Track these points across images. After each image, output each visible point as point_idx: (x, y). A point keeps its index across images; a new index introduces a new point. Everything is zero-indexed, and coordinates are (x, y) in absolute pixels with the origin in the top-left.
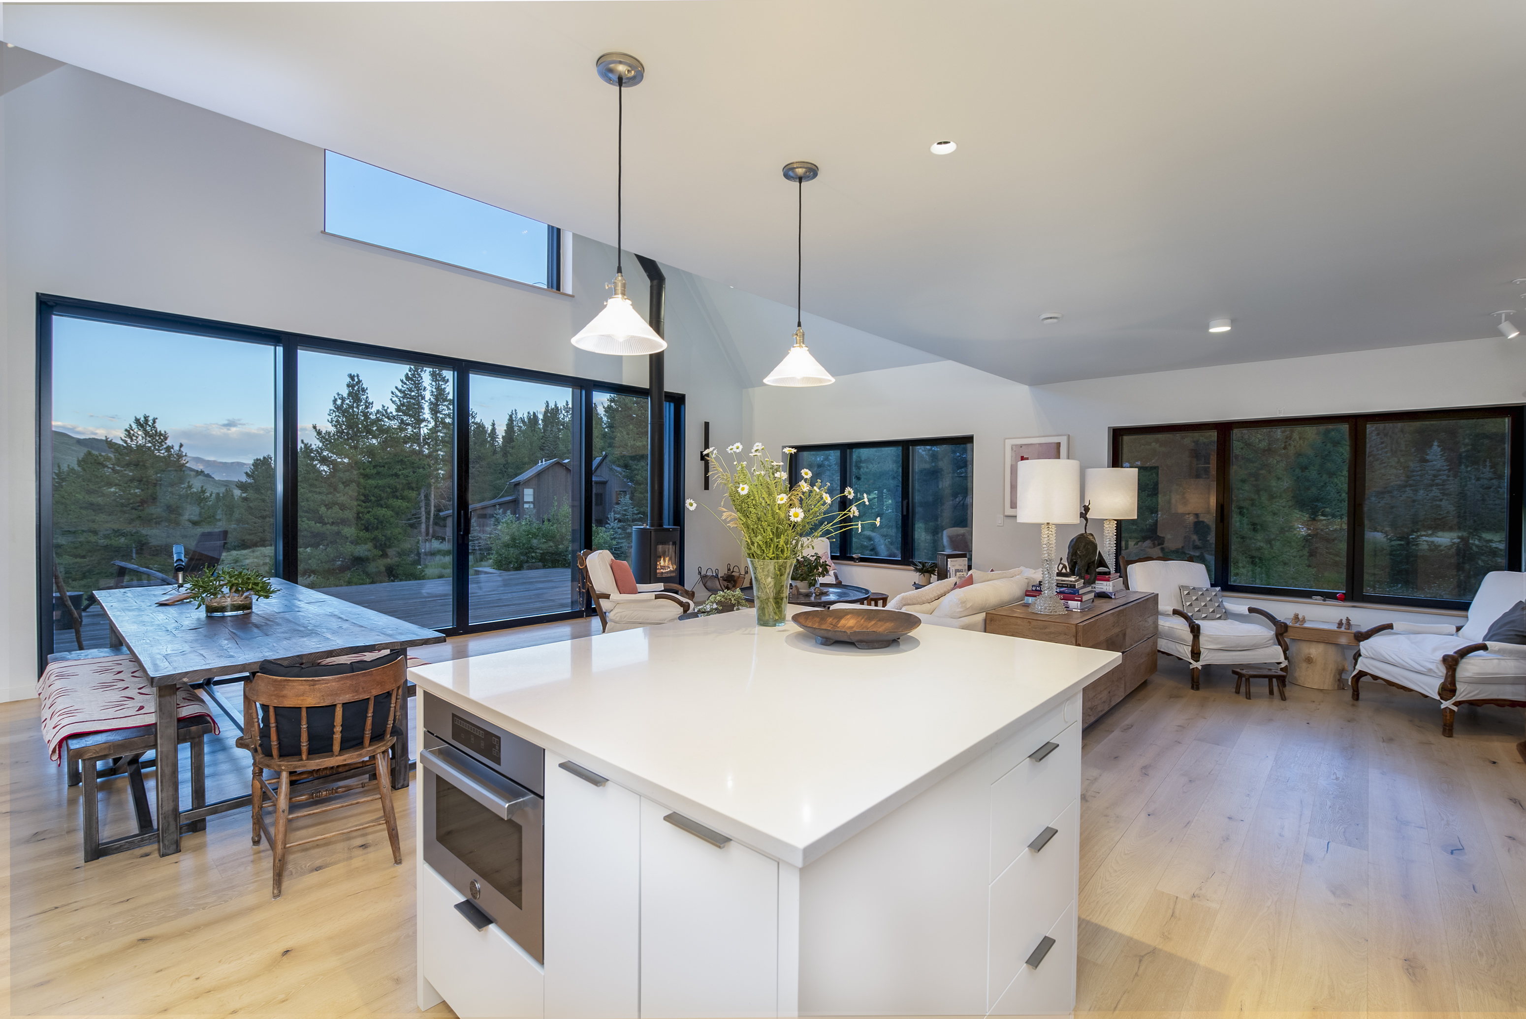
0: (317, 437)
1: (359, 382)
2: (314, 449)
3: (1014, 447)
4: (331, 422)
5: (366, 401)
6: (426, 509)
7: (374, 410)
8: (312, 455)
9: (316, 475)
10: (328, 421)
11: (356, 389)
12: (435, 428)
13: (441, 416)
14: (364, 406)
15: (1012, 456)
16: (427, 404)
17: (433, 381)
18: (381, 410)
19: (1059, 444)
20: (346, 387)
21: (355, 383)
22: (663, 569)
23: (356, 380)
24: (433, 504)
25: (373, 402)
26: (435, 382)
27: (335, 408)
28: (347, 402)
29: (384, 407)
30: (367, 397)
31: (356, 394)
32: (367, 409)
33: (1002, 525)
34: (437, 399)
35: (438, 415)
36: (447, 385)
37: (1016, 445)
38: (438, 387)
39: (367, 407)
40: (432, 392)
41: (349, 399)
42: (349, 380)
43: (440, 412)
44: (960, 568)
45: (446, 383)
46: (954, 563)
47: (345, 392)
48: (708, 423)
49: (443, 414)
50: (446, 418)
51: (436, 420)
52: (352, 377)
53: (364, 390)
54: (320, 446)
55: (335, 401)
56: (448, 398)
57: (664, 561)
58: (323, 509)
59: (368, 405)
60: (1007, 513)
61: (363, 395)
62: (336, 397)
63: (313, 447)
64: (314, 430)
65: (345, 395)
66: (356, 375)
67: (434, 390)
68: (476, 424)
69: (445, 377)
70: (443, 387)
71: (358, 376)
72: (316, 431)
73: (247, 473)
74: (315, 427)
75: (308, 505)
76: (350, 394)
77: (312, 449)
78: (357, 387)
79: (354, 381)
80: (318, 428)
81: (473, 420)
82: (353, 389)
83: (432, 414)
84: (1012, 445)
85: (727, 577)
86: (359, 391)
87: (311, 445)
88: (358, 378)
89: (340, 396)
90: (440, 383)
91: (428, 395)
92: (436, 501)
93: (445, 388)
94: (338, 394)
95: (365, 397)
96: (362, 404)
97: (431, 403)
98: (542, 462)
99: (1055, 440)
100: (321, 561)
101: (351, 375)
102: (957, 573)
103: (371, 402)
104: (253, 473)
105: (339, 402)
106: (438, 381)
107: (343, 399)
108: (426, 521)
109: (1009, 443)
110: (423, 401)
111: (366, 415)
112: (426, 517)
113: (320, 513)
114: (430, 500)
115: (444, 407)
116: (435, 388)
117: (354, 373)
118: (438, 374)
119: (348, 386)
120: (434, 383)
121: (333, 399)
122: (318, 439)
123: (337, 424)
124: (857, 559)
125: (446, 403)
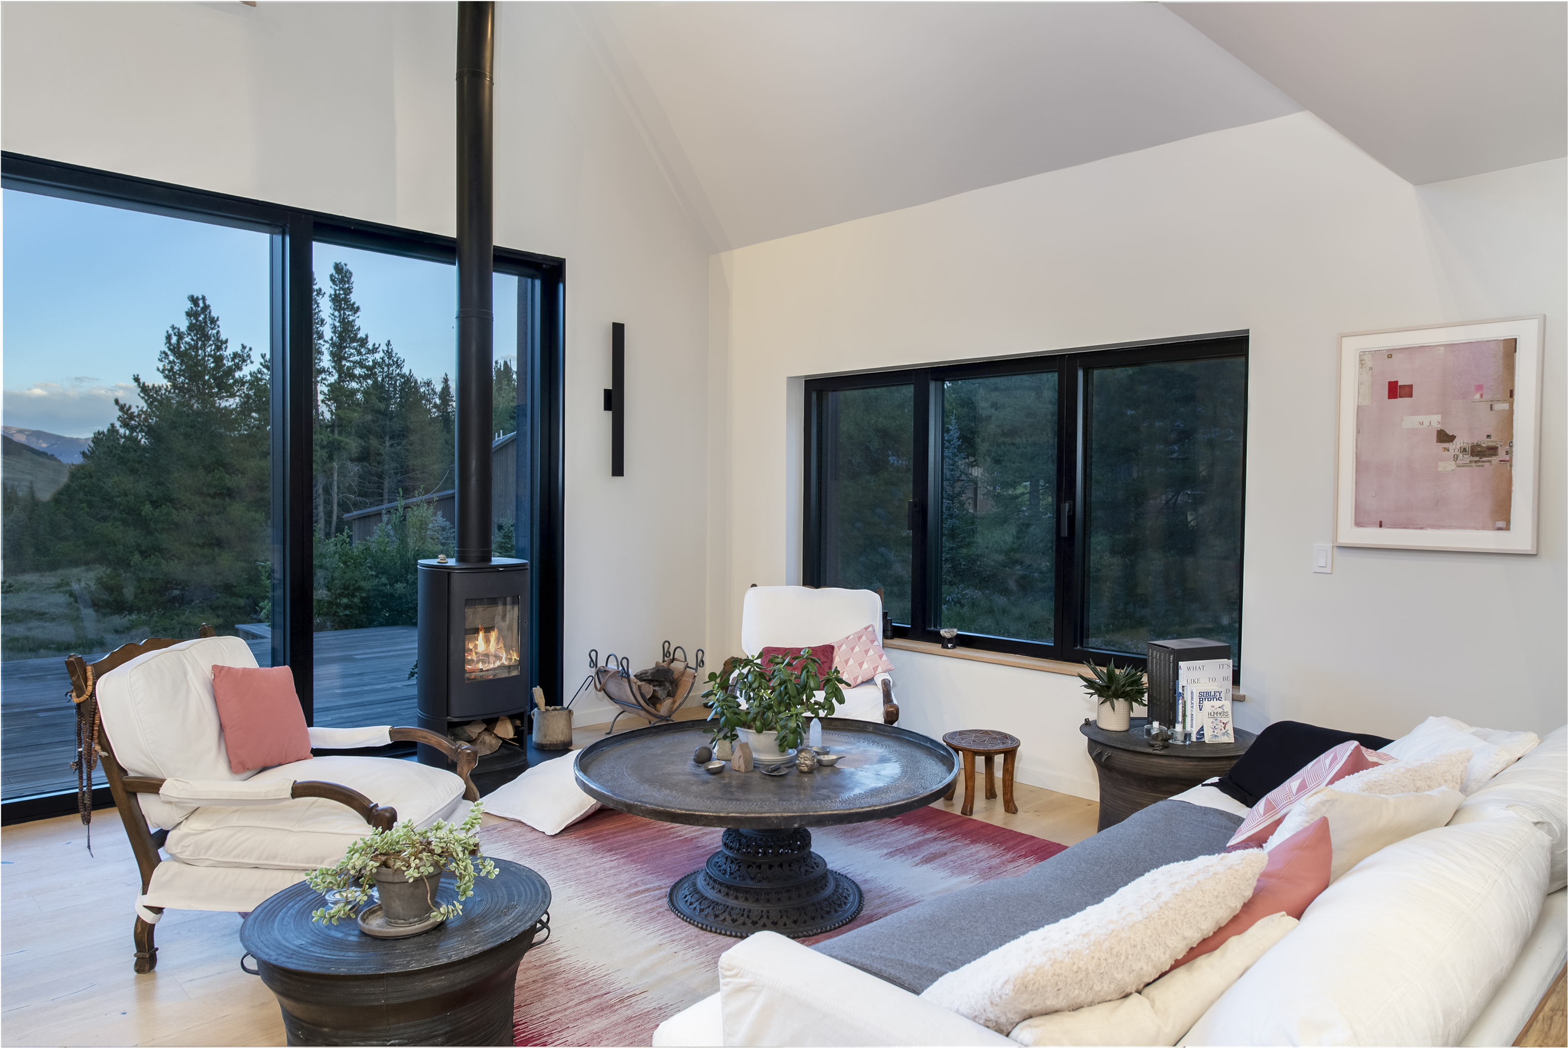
0: (142, 395)
1: (206, 307)
2: (136, 414)
3: (1367, 358)
4: (163, 372)
5: (218, 339)
6: (325, 507)
7: (228, 352)
8: (133, 422)
9: (138, 454)
10: (158, 369)
11: (201, 319)
12: (339, 383)
13: (348, 364)
14: (213, 347)
15: (1360, 384)
16: (327, 346)
17: (335, 310)
18: (239, 352)
19: (1511, 346)
20: (184, 317)
21: (199, 309)
22: (484, 662)
23: (201, 305)
24: (335, 501)
25: (227, 340)
26: (339, 311)
27: (170, 349)
28: (188, 339)
29: (244, 347)
30: (218, 332)
31: (200, 326)
32: (218, 351)
33: (1328, 570)
34: (341, 338)
35: (344, 363)
36: (356, 315)
37: (1375, 353)
38: (344, 319)
39: (219, 348)
40: (335, 327)
41: (189, 334)
42: (189, 305)
43: (346, 359)
44: (1212, 687)
45: (355, 313)
46: (1194, 675)
47: (183, 324)
48: (623, 325)
49: (351, 361)
50: (355, 367)
51: (339, 368)
52: (194, 300)
53: (214, 321)
54: (144, 409)
55: (169, 338)
56: (359, 336)
57: (487, 641)
58: (147, 508)
59: (220, 344)
60: (1343, 540)
61: (212, 329)
62: (171, 332)
63: (134, 410)
64: (136, 384)
65: (184, 328)
66: (200, 297)
67: (338, 324)
68: (403, 376)
69: (354, 303)
70: (351, 318)
71: (204, 298)
72: (139, 385)
73: (84, 454)
74: (137, 379)
75: (127, 501)
76: (191, 328)
77: (132, 413)
78: (202, 316)
79: (199, 306)
80: (142, 381)
81: (398, 371)
82: (197, 320)
83: (334, 362)
84: (1363, 354)
85: (653, 674)
86: (206, 322)
87: (130, 407)
88: (204, 303)
89: (176, 330)
90: (347, 313)
91: (328, 332)
92: (341, 496)
93: (354, 321)
94: (173, 328)
95: (215, 331)
96: (211, 342)
97: (333, 345)
98: (499, 436)
99: (1502, 331)
100: (143, 590)
101: (192, 297)
102: (1206, 704)
103: (224, 339)
104: (93, 452)
105: (174, 340)
106: (344, 309)
107: (180, 336)
108: (326, 527)
109: (1352, 348)
110: (321, 341)
111: (219, 360)
112: (326, 521)
113: (143, 513)
114: (331, 495)
115: (352, 351)
116: (339, 322)
117: (198, 294)
118: (343, 299)
119: (189, 314)
120: (337, 313)
121: (165, 334)
122: (143, 398)
123: (170, 375)
124: (950, 640)
125: (355, 344)
